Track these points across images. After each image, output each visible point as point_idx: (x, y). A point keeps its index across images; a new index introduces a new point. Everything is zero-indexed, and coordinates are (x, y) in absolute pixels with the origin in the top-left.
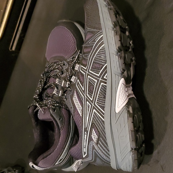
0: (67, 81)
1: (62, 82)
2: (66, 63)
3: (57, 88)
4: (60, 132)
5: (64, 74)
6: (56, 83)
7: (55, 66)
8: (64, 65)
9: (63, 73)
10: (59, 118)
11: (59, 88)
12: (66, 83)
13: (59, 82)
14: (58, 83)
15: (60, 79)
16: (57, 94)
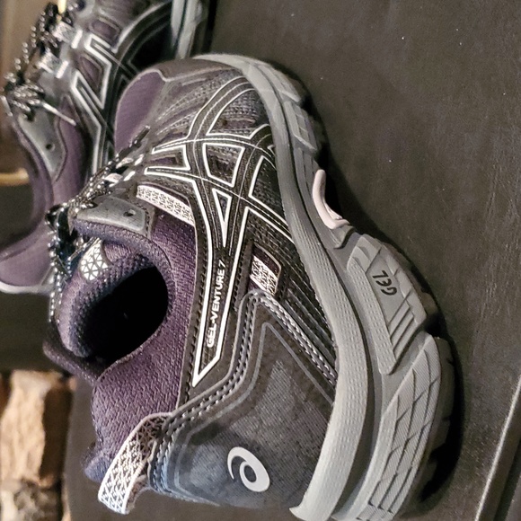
0: (90, 32)
1: (75, 35)
3: (56, 52)
5: (86, 10)
6: (56, 35)
9: (82, 6)
11: (64, 52)
12: (87, 38)
13: (64, 34)
14: (61, 38)
15: (71, 24)
16: (50, 71)
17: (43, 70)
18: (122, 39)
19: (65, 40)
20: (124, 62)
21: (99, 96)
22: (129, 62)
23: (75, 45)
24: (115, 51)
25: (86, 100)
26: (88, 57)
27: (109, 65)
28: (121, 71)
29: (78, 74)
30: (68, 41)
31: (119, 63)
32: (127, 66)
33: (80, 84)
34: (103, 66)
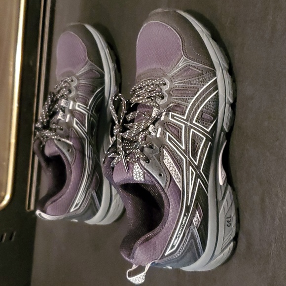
0: (76, 102)
1: (70, 104)
2: (74, 79)
3: (64, 111)
4: (71, 168)
5: (72, 93)
6: (62, 105)
7: (62, 85)
8: (72, 81)
9: (70, 92)
10: (66, 150)
11: (66, 111)
12: (76, 104)
13: (65, 104)
14: (64, 106)
15: (67, 100)
16: (63, 119)
17: (60, 119)
18: (90, 103)
19: (66, 106)
20: (92, 112)
21: (85, 127)
22: (93, 112)
23: (70, 108)
24: (88, 108)
25: (80, 129)
26: (78, 112)
27: (87, 114)
28: (91, 116)
29: (75, 119)
30: (67, 107)
31: (90, 113)
32: (93, 114)
33: (77, 123)
34: (84, 115)
